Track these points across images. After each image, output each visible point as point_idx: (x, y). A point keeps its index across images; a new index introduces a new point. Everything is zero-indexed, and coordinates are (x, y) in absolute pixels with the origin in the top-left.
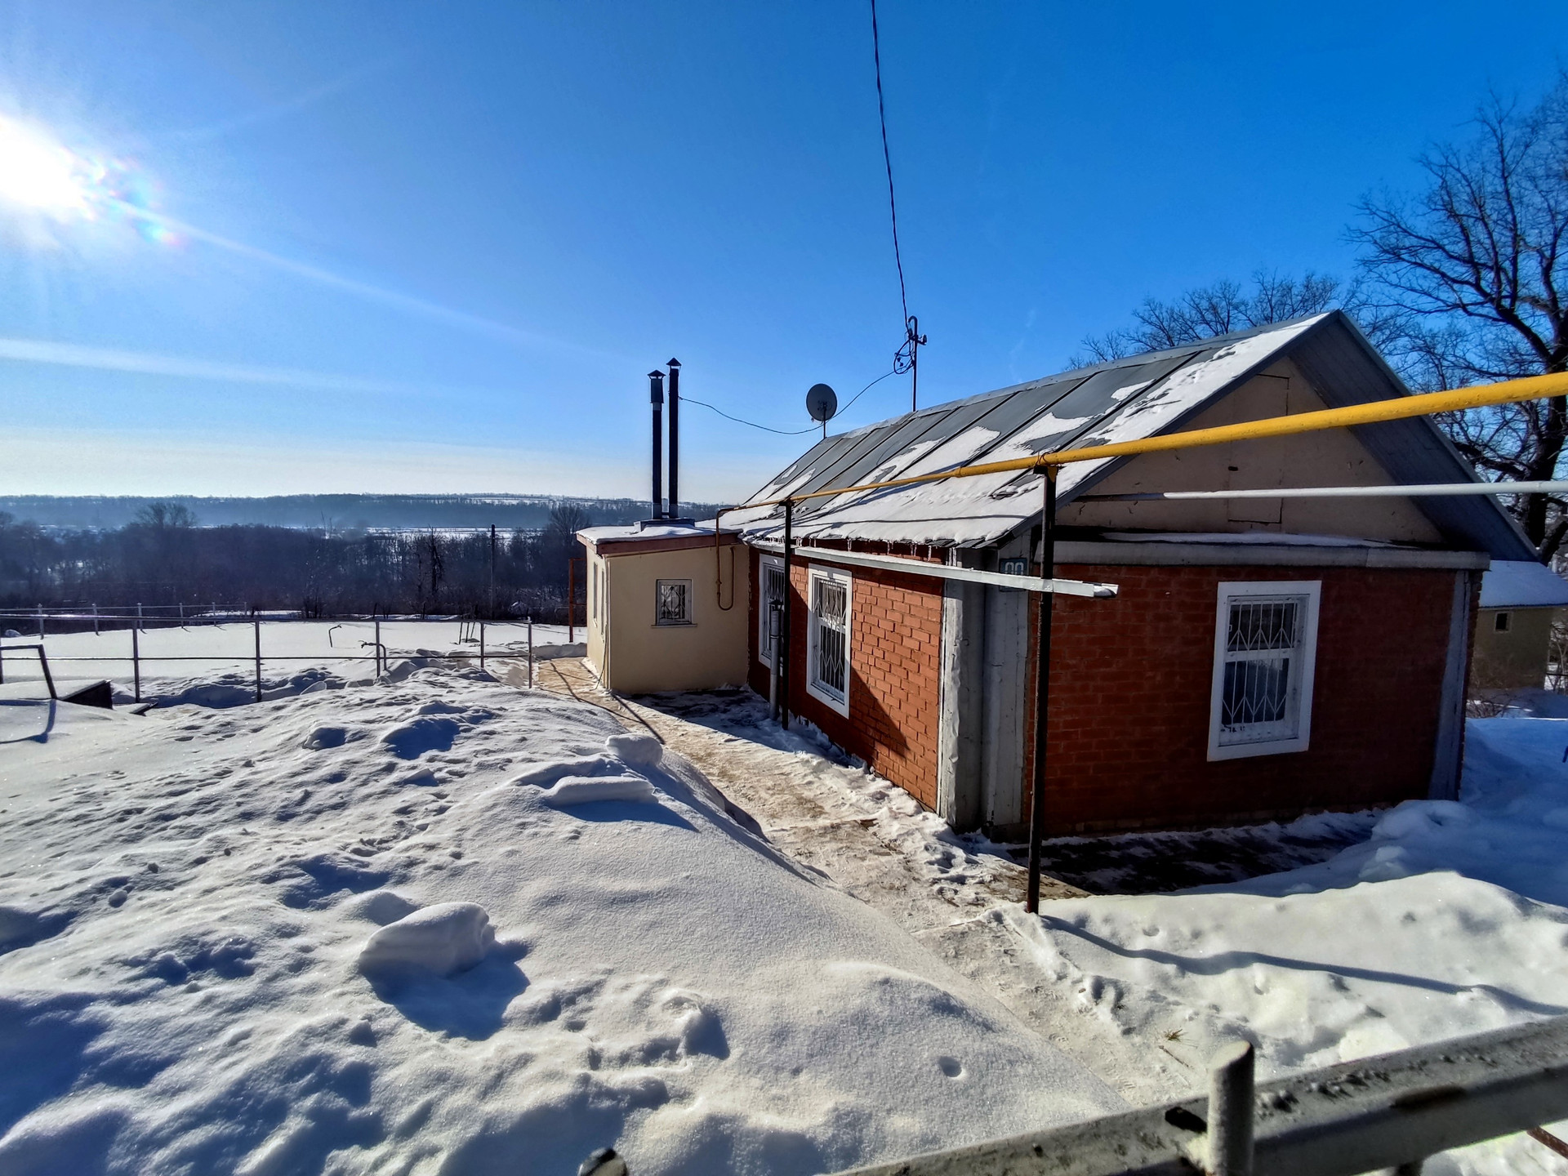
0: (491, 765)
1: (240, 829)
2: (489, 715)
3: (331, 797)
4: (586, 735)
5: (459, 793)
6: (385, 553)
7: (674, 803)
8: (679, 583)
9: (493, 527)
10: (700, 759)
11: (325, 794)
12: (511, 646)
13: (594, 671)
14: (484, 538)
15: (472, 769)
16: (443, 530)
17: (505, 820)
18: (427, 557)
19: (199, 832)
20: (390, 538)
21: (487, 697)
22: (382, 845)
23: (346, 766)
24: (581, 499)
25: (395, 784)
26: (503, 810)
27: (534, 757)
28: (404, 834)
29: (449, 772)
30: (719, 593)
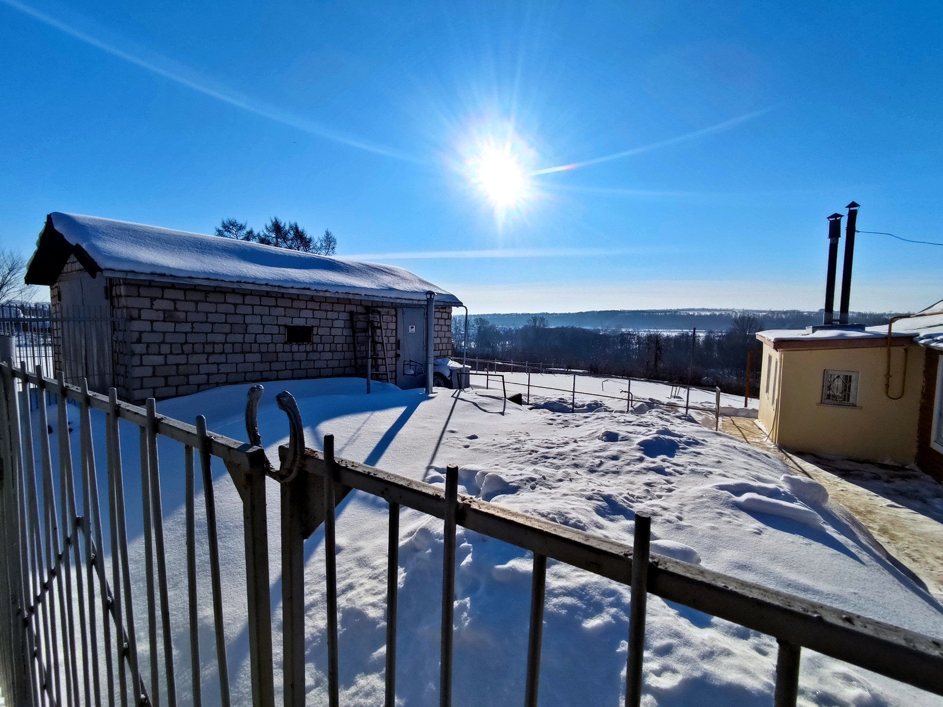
0: (699, 473)
1: (575, 471)
2: (696, 443)
3: (613, 467)
4: (764, 470)
5: (680, 483)
6: (630, 343)
7: (839, 536)
8: (847, 374)
9: (695, 329)
10: (860, 513)
11: (609, 465)
12: (703, 404)
13: (764, 429)
14: (687, 335)
15: (687, 472)
16: (662, 330)
17: (709, 507)
18: (653, 345)
19: (558, 467)
20: (632, 335)
21: (695, 432)
22: (639, 499)
23: (619, 453)
24: (757, 311)
25: (644, 469)
26: (708, 501)
27: (727, 474)
28: (650, 497)
29: (674, 470)
30: (887, 385)
